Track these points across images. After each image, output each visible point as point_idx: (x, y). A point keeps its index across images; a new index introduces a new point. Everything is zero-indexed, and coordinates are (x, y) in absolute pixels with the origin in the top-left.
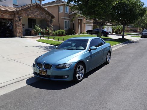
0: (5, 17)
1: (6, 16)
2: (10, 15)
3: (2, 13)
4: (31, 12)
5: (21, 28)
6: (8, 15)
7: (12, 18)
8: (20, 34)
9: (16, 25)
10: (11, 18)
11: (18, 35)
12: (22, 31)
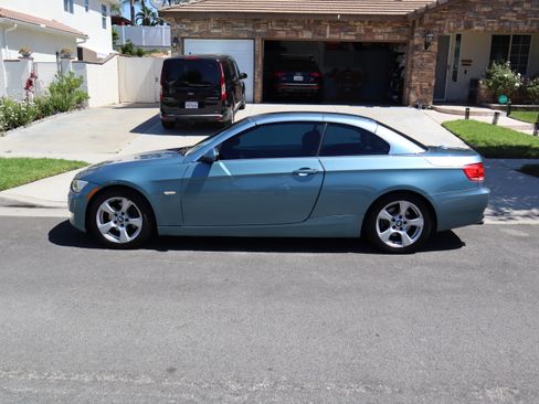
0: (379, 38)
1: (381, 35)
2: (396, 30)
3: (370, 23)
4: (485, 9)
5: (428, 73)
6: (389, 30)
7: (404, 39)
8: (421, 96)
9: (412, 61)
10: (398, 38)
11: (413, 97)
12: (433, 84)
